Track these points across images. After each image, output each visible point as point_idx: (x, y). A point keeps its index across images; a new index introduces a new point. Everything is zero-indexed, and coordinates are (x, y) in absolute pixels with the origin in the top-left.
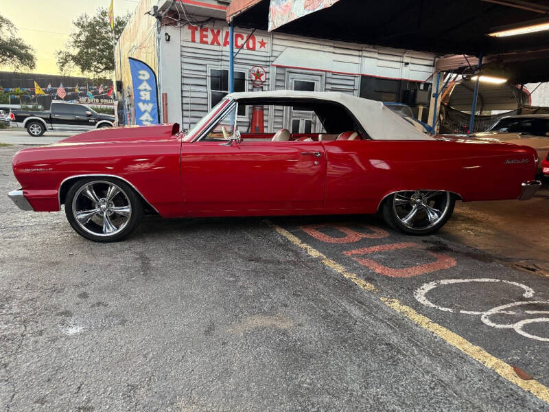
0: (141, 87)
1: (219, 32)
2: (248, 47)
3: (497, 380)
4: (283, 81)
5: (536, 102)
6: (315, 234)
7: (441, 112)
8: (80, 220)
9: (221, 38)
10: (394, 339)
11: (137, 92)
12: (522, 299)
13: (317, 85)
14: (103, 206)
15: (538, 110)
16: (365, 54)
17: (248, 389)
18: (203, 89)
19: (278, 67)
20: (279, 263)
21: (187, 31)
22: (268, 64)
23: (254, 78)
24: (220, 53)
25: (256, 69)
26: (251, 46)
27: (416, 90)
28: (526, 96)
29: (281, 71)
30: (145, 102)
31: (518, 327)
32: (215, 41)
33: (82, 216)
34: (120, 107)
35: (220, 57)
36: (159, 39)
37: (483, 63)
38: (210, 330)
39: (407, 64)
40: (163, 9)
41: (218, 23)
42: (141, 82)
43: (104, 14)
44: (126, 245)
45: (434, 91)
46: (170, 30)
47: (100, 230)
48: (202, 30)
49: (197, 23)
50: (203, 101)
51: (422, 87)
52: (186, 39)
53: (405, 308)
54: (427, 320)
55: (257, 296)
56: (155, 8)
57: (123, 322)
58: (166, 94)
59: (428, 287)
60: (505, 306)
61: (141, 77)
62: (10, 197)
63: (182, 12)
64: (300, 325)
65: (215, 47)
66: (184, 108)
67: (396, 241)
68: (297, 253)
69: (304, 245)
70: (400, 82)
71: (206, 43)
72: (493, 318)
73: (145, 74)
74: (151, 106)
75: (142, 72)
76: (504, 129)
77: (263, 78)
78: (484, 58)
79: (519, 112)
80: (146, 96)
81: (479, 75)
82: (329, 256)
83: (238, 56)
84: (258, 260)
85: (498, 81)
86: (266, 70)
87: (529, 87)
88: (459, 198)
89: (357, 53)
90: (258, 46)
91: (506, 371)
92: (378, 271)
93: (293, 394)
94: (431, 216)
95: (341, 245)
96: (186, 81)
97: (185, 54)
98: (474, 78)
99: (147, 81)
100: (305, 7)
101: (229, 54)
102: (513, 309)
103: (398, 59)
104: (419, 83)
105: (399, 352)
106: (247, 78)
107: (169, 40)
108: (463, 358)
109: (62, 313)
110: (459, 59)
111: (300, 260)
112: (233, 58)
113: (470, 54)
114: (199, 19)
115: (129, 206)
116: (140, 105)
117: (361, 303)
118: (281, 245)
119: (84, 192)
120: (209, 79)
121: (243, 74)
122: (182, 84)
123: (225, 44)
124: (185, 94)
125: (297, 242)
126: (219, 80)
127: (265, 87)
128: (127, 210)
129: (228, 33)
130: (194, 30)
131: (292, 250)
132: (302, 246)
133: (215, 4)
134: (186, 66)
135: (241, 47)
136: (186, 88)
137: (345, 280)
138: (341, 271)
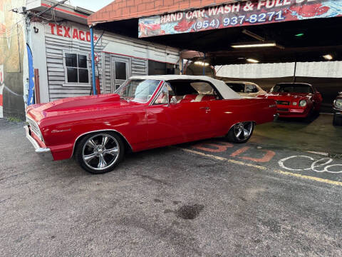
1: (69, 29)
2: (87, 39)
4: (109, 61)
6: (205, 149)
8: (86, 161)
9: (71, 32)
13: (127, 64)
18: (61, 66)
19: (106, 53)
21: (48, 27)
22: (99, 51)
24: (71, 43)
26: (89, 39)
29: (107, 55)
31: (325, 169)
32: (67, 34)
35: (71, 46)
36: (28, 31)
38: (243, 199)
39: (168, 54)
40: (33, 10)
41: (69, 23)
45: (181, 69)
46: (37, 25)
47: (96, 165)
48: (60, 26)
50: (62, 74)
51: (175, 66)
52: (48, 32)
53: (287, 173)
54: (300, 175)
56: (24, 8)
58: (38, 70)
59: (281, 163)
65: (67, 39)
66: (50, 79)
68: (211, 159)
70: (165, 64)
71: (61, 35)
72: (316, 169)
77: (97, 59)
81: (205, 62)
82: (228, 158)
86: (99, 54)
88: (255, 124)
89: (145, 47)
95: (224, 152)
96: (50, 61)
97: (48, 42)
100: (176, 29)
102: (316, 165)
103: (163, 51)
104: (173, 64)
106: (88, 59)
107: (37, 32)
110: (193, 53)
113: (200, 51)
115: (118, 147)
117: (272, 175)
118: (198, 157)
120: (64, 59)
121: (86, 57)
122: (47, 62)
123: (74, 38)
124: (49, 69)
125: (203, 154)
126: (71, 60)
127: (99, 65)
128: (116, 150)
129: (75, 31)
130: (53, 26)
131: (208, 158)
132: (208, 155)
133: (73, 11)
134: (49, 51)
135: (83, 40)
136: (49, 65)
137: (252, 167)
138: (243, 164)
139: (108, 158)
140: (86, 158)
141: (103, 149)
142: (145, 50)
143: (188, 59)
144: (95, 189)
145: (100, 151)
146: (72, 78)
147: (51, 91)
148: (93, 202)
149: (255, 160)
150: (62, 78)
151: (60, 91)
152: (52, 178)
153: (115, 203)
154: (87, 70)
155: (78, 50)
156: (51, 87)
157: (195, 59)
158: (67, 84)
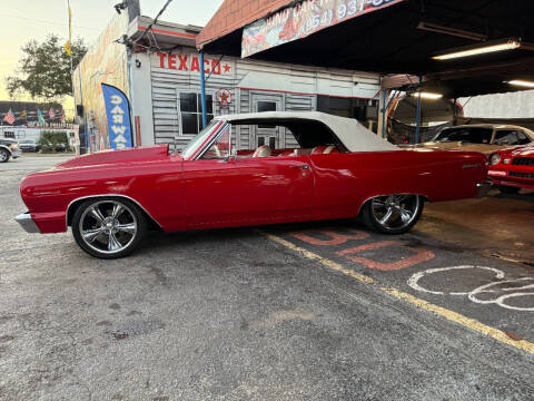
0: (114, 111)
1: (186, 58)
2: (213, 70)
3: (495, 343)
4: (248, 101)
5: (467, 114)
6: (305, 239)
7: (388, 125)
8: (87, 239)
9: (189, 64)
10: (404, 320)
11: (110, 115)
12: (497, 280)
13: (279, 105)
14: (109, 225)
15: (470, 120)
16: (319, 75)
17: (297, 370)
18: (173, 111)
19: (242, 89)
20: (282, 265)
21: (156, 58)
22: (232, 86)
23: (220, 100)
24: (188, 78)
25: (222, 91)
26: (217, 70)
27: (365, 107)
28: (458, 109)
29: (245, 93)
30: (118, 125)
31: (499, 301)
32: (183, 66)
33: (88, 235)
34: (82, 130)
35: (188, 82)
36: (129, 66)
37: (423, 80)
38: (244, 326)
39: (356, 83)
40: (133, 38)
41: (186, 50)
42: (113, 106)
43: (54, 40)
44: (134, 260)
45: (381, 107)
46: (140, 57)
47: (105, 247)
48: (171, 56)
49: (167, 50)
50: (174, 123)
51: (370, 103)
52: (156, 65)
53: (404, 295)
54: (425, 302)
55: (274, 294)
56: (125, 37)
57: (163, 326)
58: (140, 117)
59: (417, 276)
60: (484, 287)
61: (113, 102)
62: (18, 221)
63: (153, 41)
64: (321, 315)
65: (185, 73)
66: (156, 130)
67: (377, 240)
68: (294, 256)
69: (298, 249)
70: (351, 100)
71: (174, 68)
72: (478, 296)
73: (117, 99)
74: (124, 128)
75: (114, 97)
76: (445, 139)
77: (229, 100)
78: (423, 78)
79: (455, 123)
80: (118, 119)
81: (421, 91)
82: (324, 256)
83: (209, 80)
84: (262, 264)
85: (435, 96)
86: (232, 92)
87: (461, 101)
88: (426, 200)
89: (312, 75)
90: (223, 70)
91: (500, 335)
92: (371, 266)
93: (336, 369)
94: (403, 217)
95: (332, 247)
96: (156, 104)
97: (155, 79)
98: (416, 95)
99: (120, 105)
100: (280, 37)
101: (200, 78)
102: (492, 287)
103: (348, 79)
104: (368, 100)
105: (411, 329)
106: (214, 99)
107: (139, 66)
108: (464, 329)
109: (102, 323)
110: (402, 78)
111: (300, 263)
112: (204, 82)
113: (412, 74)
114: (168, 46)
115: (135, 223)
116: (114, 128)
117: (366, 294)
118: (277, 250)
119: (90, 212)
120: (178, 102)
121: (211, 96)
122: (154, 107)
123: (192, 69)
124: (157, 116)
125: (292, 247)
126: (189, 103)
127: (232, 109)
128: (132, 227)
129: (195, 59)
130: (162, 57)
133: (184, 32)
134: (156, 90)
135: (207, 71)
136: (157, 110)
138: (339, 268)
142: (312, 81)
143: (401, 89)
149: (369, 266)
150: (174, 129)
154: (212, 117)
155: (199, 87)
156: (159, 140)
157: (413, 88)
158: (181, 136)
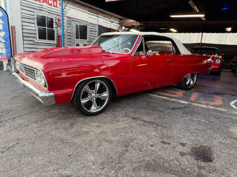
2: (54, 4)
4: (70, 24)
16: (99, 16)
18: (33, 25)
19: (68, 17)
23: (57, 22)
24: (41, 6)
25: (58, 17)
26: (55, 5)
29: (69, 20)
35: (41, 9)
39: (112, 22)
50: (34, 32)
58: (14, 27)
65: (38, 3)
66: (24, 35)
89: (96, 15)
90: (58, 5)
96: (24, 20)
97: (22, 4)
99: (1, 18)
103: (109, 19)
106: (54, 21)
115: (107, 92)
120: (36, 20)
121: (52, 19)
122: (22, 21)
123: (43, 2)
124: (24, 27)
125: (168, 99)
126: (41, 21)
128: (106, 94)
131: (174, 102)
132: (172, 99)
134: (23, 11)
135: (51, 5)
136: (24, 24)
137: (213, 109)
138: (205, 106)
139: (99, 102)
140: (83, 101)
141: (96, 94)
142: (96, 18)
143: (126, 27)
144: (98, 131)
145: (93, 95)
146: (42, 35)
147: (26, 46)
148: (105, 145)
149: (213, 104)
150: (34, 36)
151: (32, 46)
152: (50, 120)
153: (127, 146)
154: (54, 31)
155: (47, 13)
156: (25, 42)
158: (38, 40)
